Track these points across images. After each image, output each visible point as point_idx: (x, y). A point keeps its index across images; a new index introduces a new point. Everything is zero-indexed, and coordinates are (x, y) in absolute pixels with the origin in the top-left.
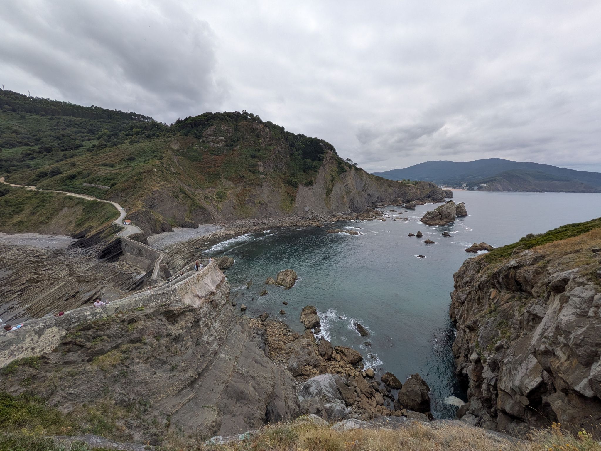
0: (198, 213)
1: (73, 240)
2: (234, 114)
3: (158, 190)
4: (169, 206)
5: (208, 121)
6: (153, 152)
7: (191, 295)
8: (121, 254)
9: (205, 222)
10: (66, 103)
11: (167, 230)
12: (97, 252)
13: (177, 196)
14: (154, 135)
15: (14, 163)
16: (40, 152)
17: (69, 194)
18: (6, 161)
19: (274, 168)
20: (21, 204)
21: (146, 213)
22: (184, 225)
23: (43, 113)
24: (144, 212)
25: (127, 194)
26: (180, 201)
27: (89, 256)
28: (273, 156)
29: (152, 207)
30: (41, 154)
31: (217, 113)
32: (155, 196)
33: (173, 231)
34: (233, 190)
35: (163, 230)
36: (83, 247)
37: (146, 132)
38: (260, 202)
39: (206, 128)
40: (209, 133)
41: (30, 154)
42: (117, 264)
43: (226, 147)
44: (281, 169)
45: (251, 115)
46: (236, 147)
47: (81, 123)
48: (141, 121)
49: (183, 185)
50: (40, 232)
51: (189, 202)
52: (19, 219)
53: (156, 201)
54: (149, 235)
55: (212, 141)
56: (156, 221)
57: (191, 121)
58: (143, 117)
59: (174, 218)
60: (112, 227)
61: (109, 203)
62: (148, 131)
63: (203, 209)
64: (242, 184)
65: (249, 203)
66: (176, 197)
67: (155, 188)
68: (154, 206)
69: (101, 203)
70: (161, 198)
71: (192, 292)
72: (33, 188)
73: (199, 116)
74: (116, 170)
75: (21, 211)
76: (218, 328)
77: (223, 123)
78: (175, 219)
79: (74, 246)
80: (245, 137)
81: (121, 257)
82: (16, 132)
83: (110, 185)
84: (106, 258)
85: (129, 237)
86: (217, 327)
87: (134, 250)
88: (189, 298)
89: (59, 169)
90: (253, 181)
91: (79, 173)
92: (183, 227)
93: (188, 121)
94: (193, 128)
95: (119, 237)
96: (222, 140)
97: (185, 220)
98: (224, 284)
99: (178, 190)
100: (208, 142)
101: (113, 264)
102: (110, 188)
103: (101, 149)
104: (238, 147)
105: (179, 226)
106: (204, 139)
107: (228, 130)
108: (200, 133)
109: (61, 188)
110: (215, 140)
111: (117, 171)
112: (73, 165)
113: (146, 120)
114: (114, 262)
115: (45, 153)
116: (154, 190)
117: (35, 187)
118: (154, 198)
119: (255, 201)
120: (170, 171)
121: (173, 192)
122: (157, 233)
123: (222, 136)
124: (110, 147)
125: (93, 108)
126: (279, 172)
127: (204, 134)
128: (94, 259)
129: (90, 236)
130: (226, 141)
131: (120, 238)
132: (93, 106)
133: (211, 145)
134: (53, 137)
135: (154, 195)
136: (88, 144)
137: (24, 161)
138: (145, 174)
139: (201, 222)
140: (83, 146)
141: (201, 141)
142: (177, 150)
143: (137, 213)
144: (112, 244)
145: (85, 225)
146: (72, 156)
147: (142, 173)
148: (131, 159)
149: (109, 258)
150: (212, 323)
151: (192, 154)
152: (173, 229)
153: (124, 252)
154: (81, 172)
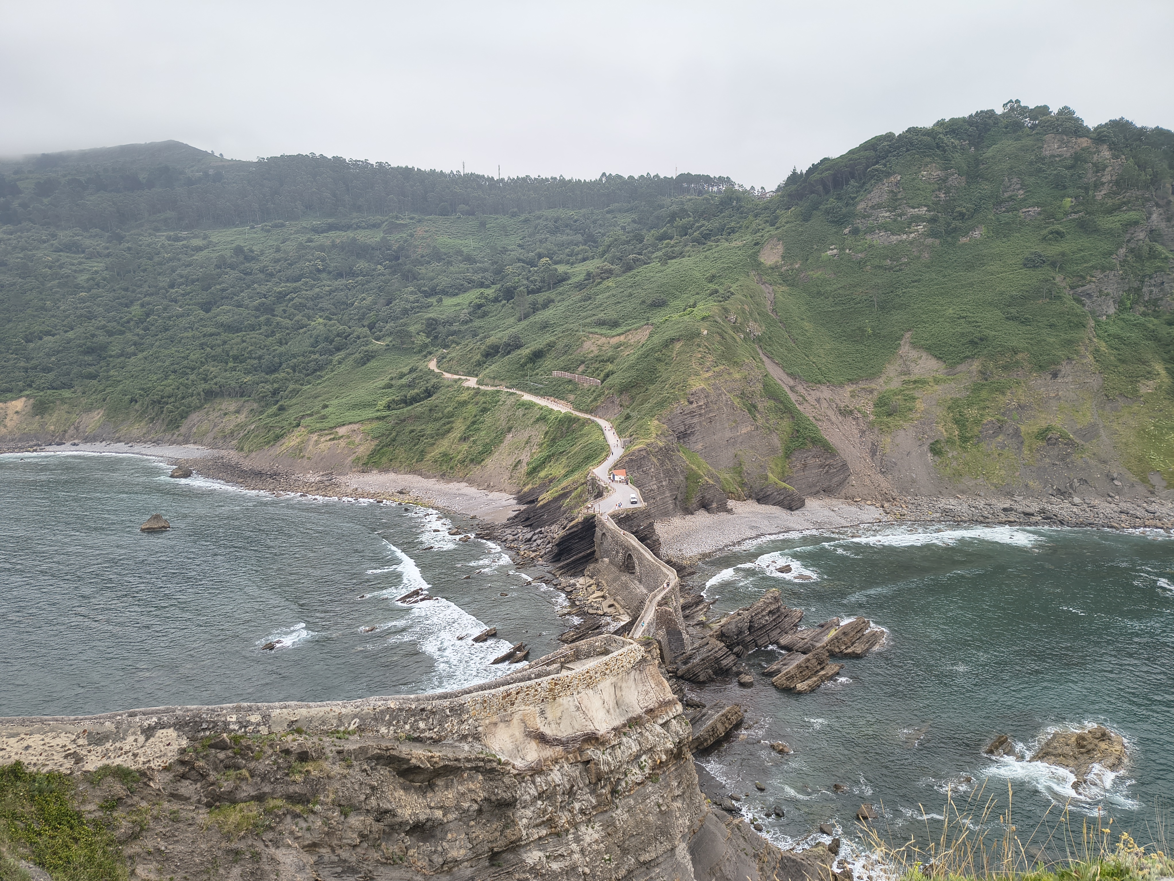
0: (811, 461)
1: (517, 507)
2: (970, 121)
3: (703, 390)
4: (728, 434)
5: (877, 163)
6: (712, 279)
7: (516, 729)
8: (591, 557)
9: (828, 491)
10: (556, 178)
11: (714, 505)
12: (549, 543)
13: (752, 408)
14: (721, 230)
15: (455, 327)
16: (496, 300)
17: (527, 397)
18: (444, 324)
19: (1120, 303)
20: (451, 415)
21: (666, 453)
22: (761, 494)
23: (515, 210)
24: (661, 449)
25: (633, 398)
26: (760, 421)
27: (534, 551)
28: (1122, 251)
29: (683, 436)
30: (498, 304)
31: (909, 130)
32: (695, 405)
33: (729, 511)
34: (936, 387)
35: (705, 506)
36: (530, 525)
37: (703, 225)
38: (1043, 435)
39: (868, 186)
40: (876, 201)
41: (480, 306)
42: (580, 581)
43: (929, 241)
44: (1155, 302)
45: (1043, 110)
46: (966, 234)
47: (576, 221)
48: (700, 193)
49: (776, 374)
50: (471, 482)
51: (786, 424)
52: (442, 449)
53: (695, 420)
54: (666, 514)
55: (884, 227)
56: (691, 477)
57: (824, 175)
58: (707, 179)
59: (738, 468)
60: (585, 483)
61: (593, 421)
62: (709, 220)
63: (828, 449)
64: (976, 365)
65: (996, 434)
66: (750, 411)
67: (697, 384)
68: (689, 435)
69: (578, 419)
70: (710, 411)
71: (523, 721)
72: (472, 382)
73: (851, 152)
74: (619, 335)
75: (449, 431)
76: (589, 845)
77: (928, 159)
78: (740, 473)
79: (513, 522)
80: (1006, 195)
81: (591, 567)
82: (469, 259)
83: (602, 375)
84: (562, 564)
85: (613, 516)
86: (588, 839)
87: (617, 552)
88: (512, 736)
89: (519, 337)
90: (1019, 356)
91: (551, 346)
92: (759, 501)
93: (816, 176)
94: (827, 192)
95: (591, 512)
96: (917, 219)
97: (766, 479)
98: (661, 721)
99: (760, 386)
100: (871, 230)
101: (572, 581)
102: (602, 382)
103: (599, 283)
104: (977, 234)
105: (750, 497)
106: (859, 223)
107: (945, 180)
108: (847, 205)
109: (515, 382)
110: (895, 220)
111: (622, 338)
112: (545, 326)
113: (715, 189)
114: (574, 575)
115: (504, 302)
116: (694, 389)
117: (476, 379)
118: (692, 414)
119: (1023, 428)
120: (744, 332)
121: (743, 395)
122: (688, 511)
123: (919, 206)
124: (618, 275)
125: (604, 179)
126: (1144, 314)
127: (861, 206)
128: (541, 561)
129: (545, 501)
130: (933, 220)
131: (594, 516)
132: (604, 174)
133: (880, 239)
134: (524, 261)
135: (691, 403)
136: (579, 272)
137: (471, 320)
138: (678, 346)
139: (814, 490)
140: (569, 278)
141: (846, 231)
142: (775, 268)
143: (644, 453)
144: (575, 529)
145: (542, 474)
146: (545, 306)
147: (673, 340)
148: (658, 304)
149: (568, 564)
150: (575, 825)
151: (817, 274)
152: (731, 504)
153: (597, 555)
154: (555, 343)
